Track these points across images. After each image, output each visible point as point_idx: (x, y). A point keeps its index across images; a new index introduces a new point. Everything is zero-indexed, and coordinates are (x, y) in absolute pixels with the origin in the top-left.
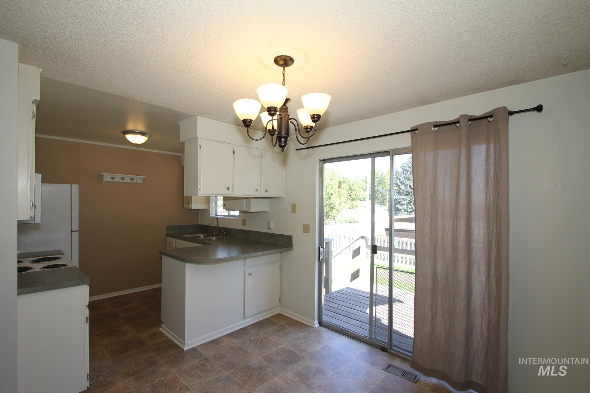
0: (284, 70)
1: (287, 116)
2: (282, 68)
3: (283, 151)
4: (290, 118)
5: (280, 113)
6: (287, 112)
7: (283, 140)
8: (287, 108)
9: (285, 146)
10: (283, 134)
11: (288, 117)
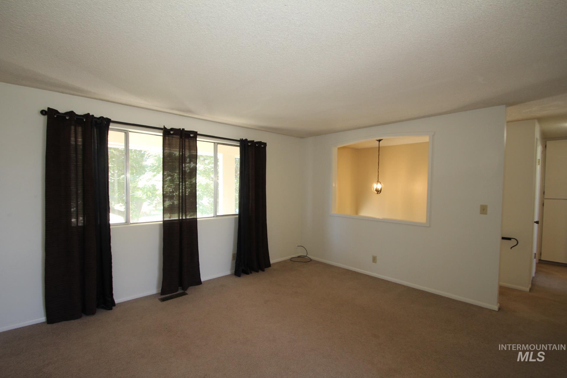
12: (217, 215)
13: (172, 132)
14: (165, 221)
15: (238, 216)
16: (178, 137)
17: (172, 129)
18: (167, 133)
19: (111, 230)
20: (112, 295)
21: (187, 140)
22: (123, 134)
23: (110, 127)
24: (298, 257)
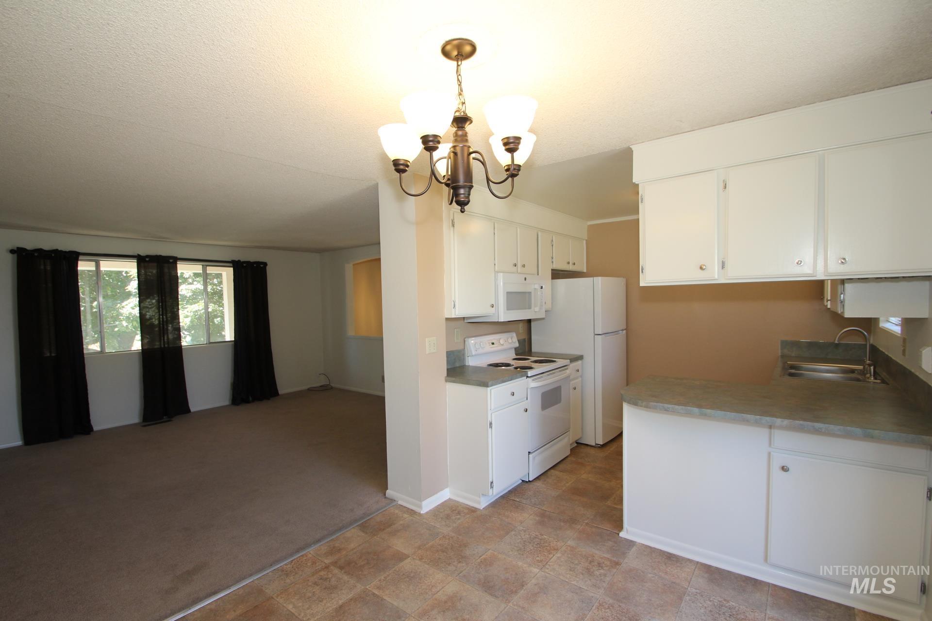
0: (458, 65)
1: (466, 148)
2: (455, 63)
3: (462, 212)
4: (471, 150)
5: (455, 145)
6: (467, 141)
7: (462, 191)
8: (466, 133)
9: (467, 203)
10: (461, 182)
11: (468, 150)
12: (211, 341)
13: (147, 259)
14: (146, 349)
15: (233, 343)
16: (155, 264)
17: (147, 256)
18: (142, 261)
19: (85, 358)
20: (89, 421)
21: (166, 265)
22: (94, 263)
23: (80, 258)
24: (321, 386)
